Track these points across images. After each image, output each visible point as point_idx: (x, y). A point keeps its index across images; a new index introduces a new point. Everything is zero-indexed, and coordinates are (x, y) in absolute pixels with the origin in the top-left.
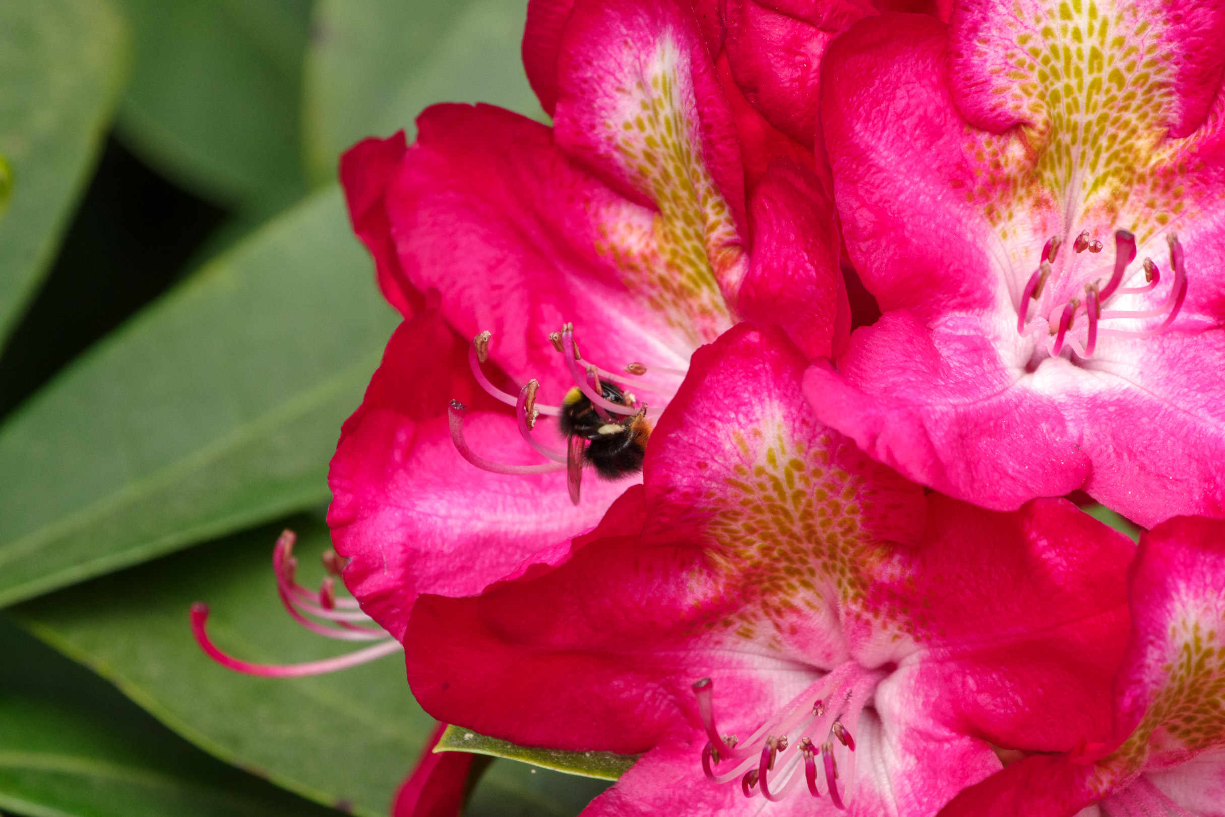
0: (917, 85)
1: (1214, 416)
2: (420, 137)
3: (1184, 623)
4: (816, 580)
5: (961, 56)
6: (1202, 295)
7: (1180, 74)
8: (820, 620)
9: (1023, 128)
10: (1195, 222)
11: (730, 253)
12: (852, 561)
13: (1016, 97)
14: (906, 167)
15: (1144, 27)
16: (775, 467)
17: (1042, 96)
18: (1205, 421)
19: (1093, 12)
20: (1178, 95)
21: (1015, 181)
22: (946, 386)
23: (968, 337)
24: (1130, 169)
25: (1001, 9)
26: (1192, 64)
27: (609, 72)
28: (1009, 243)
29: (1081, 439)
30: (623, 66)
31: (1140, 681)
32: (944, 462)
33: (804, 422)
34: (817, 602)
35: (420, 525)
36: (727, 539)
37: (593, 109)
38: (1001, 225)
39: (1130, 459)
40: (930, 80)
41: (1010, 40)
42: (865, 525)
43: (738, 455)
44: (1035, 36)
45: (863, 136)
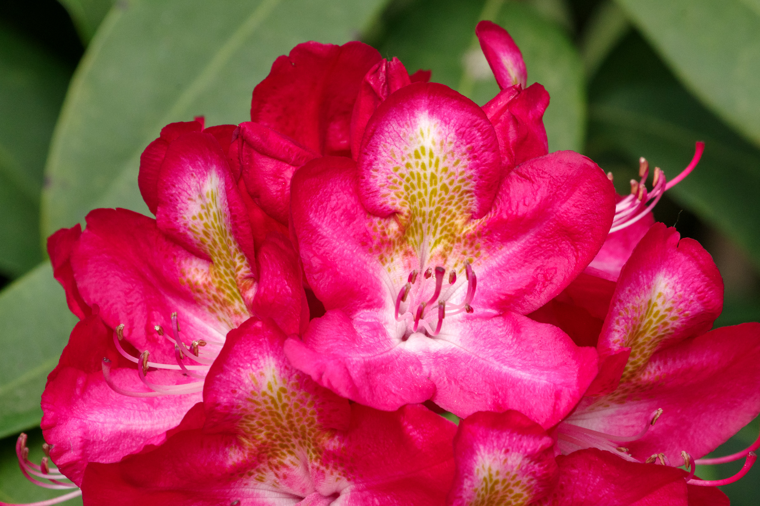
0: (342, 193)
1: (498, 361)
2: (88, 227)
3: (483, 467)
4: (296, 451)
5: (364, 178)
6: (491, 299)
7: (477, 186)
8: (298, 471)
9: (397, 214)
10: (487, 262)
11: (248, 282)
12: (313, 440)
13: (393, 199)
14: (337, 235)
15: (457, 162)
16: (272, 391)
17: (406, 198)
18: (493, 363)
19: (431, 155)
20: (476, 196)
21: (394, 242)
22: (359, 348)
23: (371, 322)
24: (453, 235)
25: (384, 154)
26: (483, 181)
27: (184, 190)
28: (392, 274)
29: (430, 374)
30: (191, 187)
31: (461, 497)
32: (358, 386)
33: (286, 368)
34: (297, 462)
35: (90, 427)
36: (248, 430)
37: (176, 209)
38: (387, 265)
39: (455, 384)
40: (348, 191)
41: (389, 170)
42: (319, 420)
43: (252, 385)
44: (402, 167)
45: (314, 220)
